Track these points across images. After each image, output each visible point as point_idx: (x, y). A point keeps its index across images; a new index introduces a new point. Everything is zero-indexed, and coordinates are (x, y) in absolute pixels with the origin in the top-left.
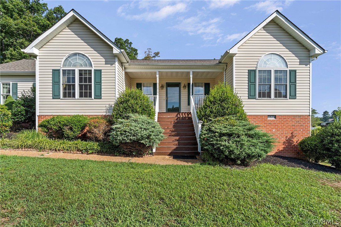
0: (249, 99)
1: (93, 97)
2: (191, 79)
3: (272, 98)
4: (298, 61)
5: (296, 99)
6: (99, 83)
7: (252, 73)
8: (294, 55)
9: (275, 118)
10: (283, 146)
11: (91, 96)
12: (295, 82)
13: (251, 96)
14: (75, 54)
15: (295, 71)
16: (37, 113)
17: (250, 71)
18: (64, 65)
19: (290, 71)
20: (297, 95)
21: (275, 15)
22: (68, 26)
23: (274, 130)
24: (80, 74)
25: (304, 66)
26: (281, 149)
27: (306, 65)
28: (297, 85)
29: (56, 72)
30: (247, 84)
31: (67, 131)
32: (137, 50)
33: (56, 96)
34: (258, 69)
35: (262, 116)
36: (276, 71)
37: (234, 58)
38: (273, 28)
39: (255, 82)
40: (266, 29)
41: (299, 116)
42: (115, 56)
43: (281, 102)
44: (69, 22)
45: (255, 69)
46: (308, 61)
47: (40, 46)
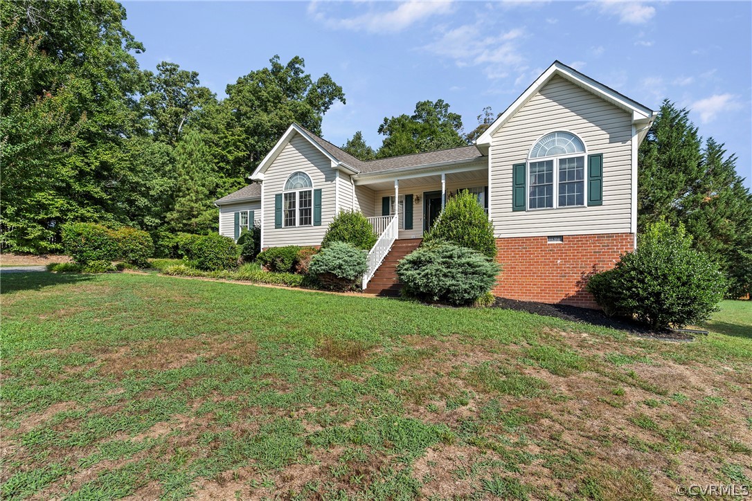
0: (514, 211)
1: (312, 224)
2: (444, 186)
3: (554, 206)
4: (608, 136)
5: (601, 205)
6: (318, 205)
7: (519, 170)
8: (598, 128)
9: (562, 241)
10: (576, 289)
11: (310, 223)
12: (601, 175)
13: (518, 206)
14: (296, 174)
15: (600, 156)
16: (262, 246)
17: (516, 167)
18: (286, 188)
19: (590, 157)
20: (604, 198)
21: (554, 68)
22: (290, 142)
23: (559, 261)
24: (301, 197)
25: (620, 144)
26: (572, 293)
27: (624, 142)
28: (604, 179)
29: (278, 197)
30: (511, 188)
31: (279, 264)
32: (460, 117)
33: (278, 226)
34: (529, 162)
35: (536, 238)
36: (562, 161)
37: (490, 149)
38: (556, 88)
39: (525, 183)
40: (544, 92)
41: (609, 236)
42: (335, 170)
43: (572, 213)
44: (290, 137)
45: (524, 161)
46: (628, 133)
47: (265, 170)
